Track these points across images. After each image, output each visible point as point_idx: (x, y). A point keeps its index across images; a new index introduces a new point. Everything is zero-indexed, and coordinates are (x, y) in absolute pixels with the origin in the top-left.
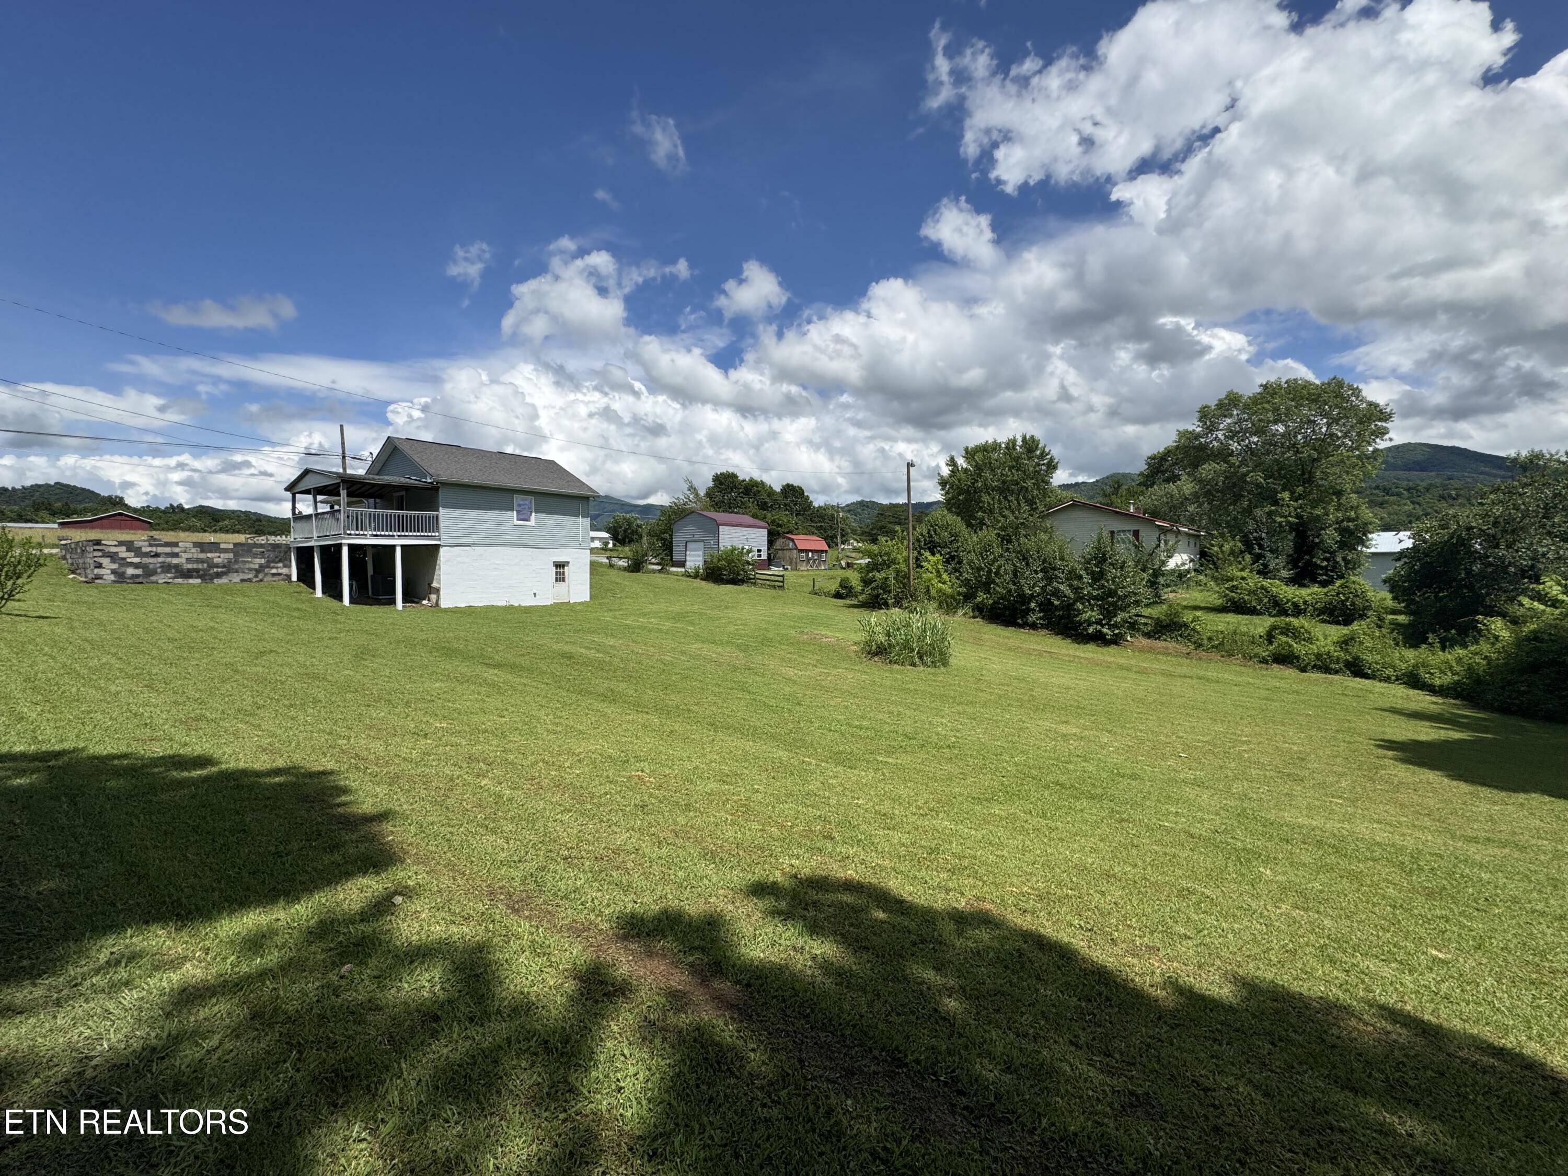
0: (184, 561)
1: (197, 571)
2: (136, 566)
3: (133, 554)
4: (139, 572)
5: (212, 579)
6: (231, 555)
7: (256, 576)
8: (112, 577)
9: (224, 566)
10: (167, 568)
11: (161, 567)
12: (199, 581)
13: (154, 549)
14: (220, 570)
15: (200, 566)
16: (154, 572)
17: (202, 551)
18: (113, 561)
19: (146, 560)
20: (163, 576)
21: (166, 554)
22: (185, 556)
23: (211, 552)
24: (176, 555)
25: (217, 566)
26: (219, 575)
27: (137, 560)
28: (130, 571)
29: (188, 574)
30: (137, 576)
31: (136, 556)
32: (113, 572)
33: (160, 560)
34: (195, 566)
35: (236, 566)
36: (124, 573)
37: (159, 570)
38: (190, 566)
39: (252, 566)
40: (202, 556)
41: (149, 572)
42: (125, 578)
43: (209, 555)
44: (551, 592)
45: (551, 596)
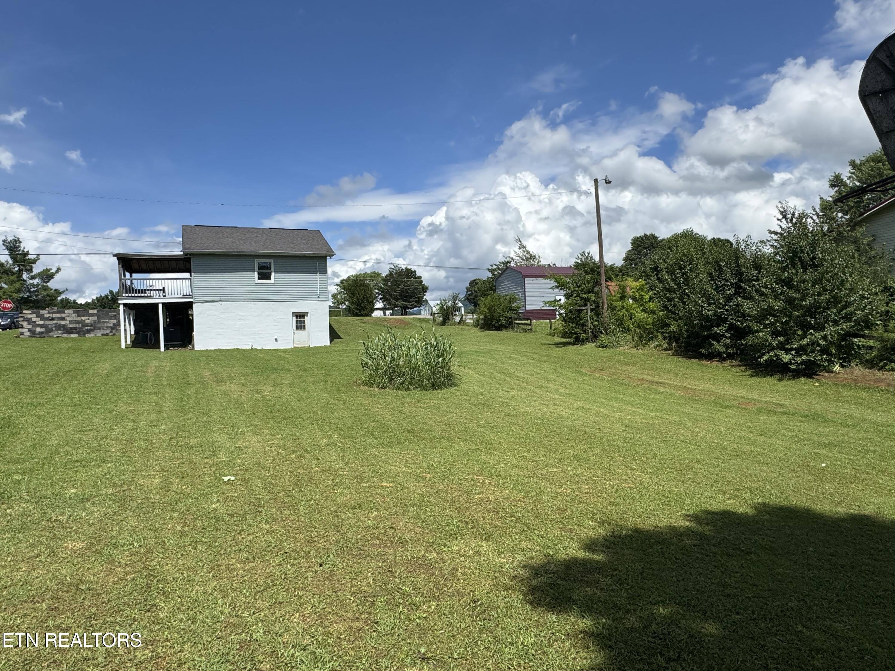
0: (68, 322)
1: (75, 328)
2: (41, 326)
3: (39, 319)
4: (43, 330)
5: (84, 334)
6: (96, 318)
7: (111, 332)
8: (28, 334)
9: (91, 326)
10: (59, 327)
11: (55, 327)
12: (76, 335)
13: (51, 315)
14: (89, 328)
15: (77, 326)
16: (51, 330)
17: (79, 316)
18: (29, 324)
19: (47, 322)
20: (56, 332)
21: (58, 318)
22: (68, 319)
23: (84, 316)
24: (63, 319)
25: (87, 325)
26: (89, 331)
27: (41, 323)
28: (38, 330)
29: (70, 331)
30: (42, 333)
31: (41, 320)
32: (29, 330)
33: (54, 322)
34: (74, 326)
35: (99, 325)
36: (35, 331)
37: (54, 329)
38: (71, 326)
39: (109, 325)
40: (79, 319)
41: (49, 330)
42: (35, 334)
43: (83, 318)
44: (291, 338)
45: (291, 341)
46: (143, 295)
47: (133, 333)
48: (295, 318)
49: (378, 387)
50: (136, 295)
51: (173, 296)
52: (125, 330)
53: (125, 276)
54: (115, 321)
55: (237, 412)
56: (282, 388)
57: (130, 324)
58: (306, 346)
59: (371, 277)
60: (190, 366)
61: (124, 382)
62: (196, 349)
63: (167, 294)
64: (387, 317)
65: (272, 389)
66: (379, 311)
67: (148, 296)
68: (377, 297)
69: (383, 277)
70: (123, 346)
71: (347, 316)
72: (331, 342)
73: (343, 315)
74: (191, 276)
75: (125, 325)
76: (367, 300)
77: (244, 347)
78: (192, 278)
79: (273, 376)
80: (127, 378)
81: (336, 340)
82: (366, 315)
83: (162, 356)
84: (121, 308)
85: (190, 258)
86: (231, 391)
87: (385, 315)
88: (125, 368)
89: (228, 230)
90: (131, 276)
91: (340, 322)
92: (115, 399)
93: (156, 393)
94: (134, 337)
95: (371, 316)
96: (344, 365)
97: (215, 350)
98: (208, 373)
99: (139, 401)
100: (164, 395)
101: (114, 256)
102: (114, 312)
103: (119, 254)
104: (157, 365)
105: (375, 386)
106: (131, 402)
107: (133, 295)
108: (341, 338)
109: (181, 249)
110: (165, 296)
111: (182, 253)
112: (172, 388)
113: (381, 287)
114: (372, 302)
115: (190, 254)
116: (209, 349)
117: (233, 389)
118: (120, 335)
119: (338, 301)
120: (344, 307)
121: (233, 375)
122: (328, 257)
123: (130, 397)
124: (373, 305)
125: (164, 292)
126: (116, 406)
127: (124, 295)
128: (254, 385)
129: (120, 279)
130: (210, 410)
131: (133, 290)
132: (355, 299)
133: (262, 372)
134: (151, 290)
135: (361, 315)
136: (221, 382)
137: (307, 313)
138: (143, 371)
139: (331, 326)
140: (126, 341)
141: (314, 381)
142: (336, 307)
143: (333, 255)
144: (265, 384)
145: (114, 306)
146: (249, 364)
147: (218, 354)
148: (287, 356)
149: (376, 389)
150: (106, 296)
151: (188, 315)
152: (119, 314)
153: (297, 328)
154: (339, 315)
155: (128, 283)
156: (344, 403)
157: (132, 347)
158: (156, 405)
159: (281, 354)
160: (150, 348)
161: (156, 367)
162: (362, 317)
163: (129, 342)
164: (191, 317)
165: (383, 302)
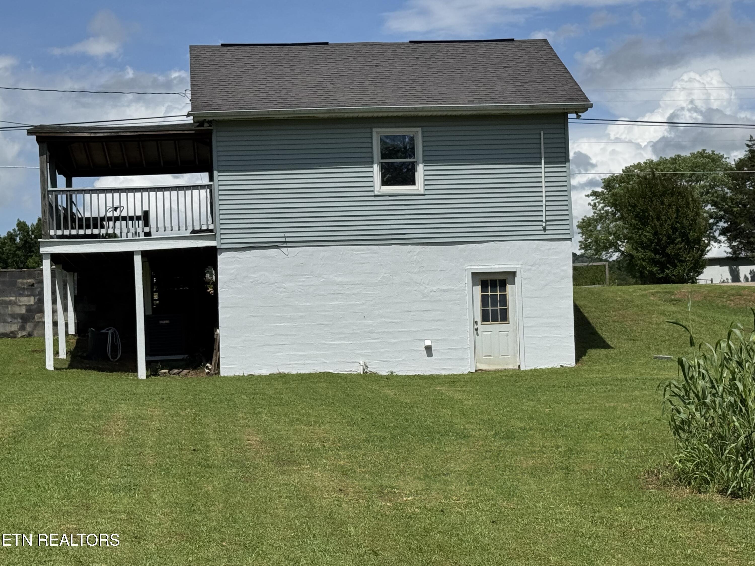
39: (17, 310)
44: (469, 344)
45: (470, 354)
46: (96, 232)
47: (72, 331)
48: (478, 289)
49: (722, 492)
50: (81, 232)
51: (168, 234)
52: (55, 324)
53: (54, 184)
54: (32, 301)
55: (330, 547)
56: (446, 483)
57: (65, 309)
58: (511, 367)
59: (694, 167)
60: (209, 420)
61: (54, 457)
62: (223, 373)
63: (153, 231)
64: (743, 283)
65: (420, 485)
66: (717, 268)
67: (108, 236)
68: (711, 226)
69: (727, 168)
70: (50, 365)
71: (623, 282)
72: (578, 358)
73: (612, 282)
74: (211, 178)
75: (54, 312)
76: (684, 236)
77: (345, 369)
78: (216, 183)
79: (424, 451)
80: (60, 446)
81: (593, 353)
82: (682, 281)
83: (141, 389)
84: (47, 265)
85: (209, 133)
86: (314, 489)
87: (735, 277)
88: (55, 420)
89: (305, 52)
90: (69, 184)
91: (605, 301)
92: (34, 499)
93: (128, 488)
94: (74, 341)
95: (693, 281)
96: (620, 423)
97: (272, 377)
98: (255, 439)
99: (88, 507)
100: (148, 493)
101: (30, 133)
102: (30, 277)
103: (42, 127)
104: (130, 413)
105: (713, 487)
106: (70, 509)
107: (74, 232)
108: (606, 346)
109: (189, 109)
110: (148, 234)
111: (190, 120)
112: (167, 475)
113: (724, 198)
114: (698, 241)
115: (210, 122)
116: (257, 372)
117: (319, 484)
118: (43, 335)
119: (597, 241)
120: (615, 256)
121: (318, 445)
122: (572, 116)
123: (68, 497)
124: (703, 251)
125: (146, 224)
126: (35, 519)
127: (52, 233)
128: (372, 473)
129: (45, 194)
130: (261, 539)
131: (73, 220)
132: (648, 234)
133: (394, 437)
134: (117, 219)
135: (666, 280)
136: (290, 462)
137: (513, 274)
138: (97, 431)
139: (577, 311)
140: (56, 353)
141: (534, 468)
142: (591, 258)
143: (585, 109)
144: (402, 472)
145: (30, 262)
146: (359, 416)
147: (279, 386)
148: (458, 396)
149: (718, 498)
150: (11, 237)
151: (204, 284)
152: (41, 282)
153: (485, 318)
154: (601, 281)
155: (62, 201)
156: (624, 535)
157: (71, 366)
158: (129, 520)
159: (443, 389)
160: (111, 370)
161: (127, 419)
162: (669, 286)
163: (63, 355)
164: (211, 290)
165: (730, 240)
